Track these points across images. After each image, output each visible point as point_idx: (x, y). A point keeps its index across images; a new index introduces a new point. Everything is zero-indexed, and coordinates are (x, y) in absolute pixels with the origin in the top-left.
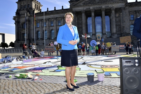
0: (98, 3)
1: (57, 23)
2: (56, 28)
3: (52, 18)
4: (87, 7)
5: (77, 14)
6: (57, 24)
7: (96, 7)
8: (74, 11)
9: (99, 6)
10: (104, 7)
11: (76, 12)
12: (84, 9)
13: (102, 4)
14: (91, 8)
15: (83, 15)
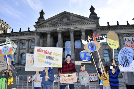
0: (66, 23)
1: (21, 45)
2: (19, 51)
3: (16, 40)
4: (54, 28)
5: (43, 37)
6: (21, 47)
7: (64, 28)
8: (38, 32)
9: (67, 27)
10: (72, 28)
11: (40, 33)
12: (50, 30)
13: (70, 25)
14: (58, 29)
15: (49, 36)
